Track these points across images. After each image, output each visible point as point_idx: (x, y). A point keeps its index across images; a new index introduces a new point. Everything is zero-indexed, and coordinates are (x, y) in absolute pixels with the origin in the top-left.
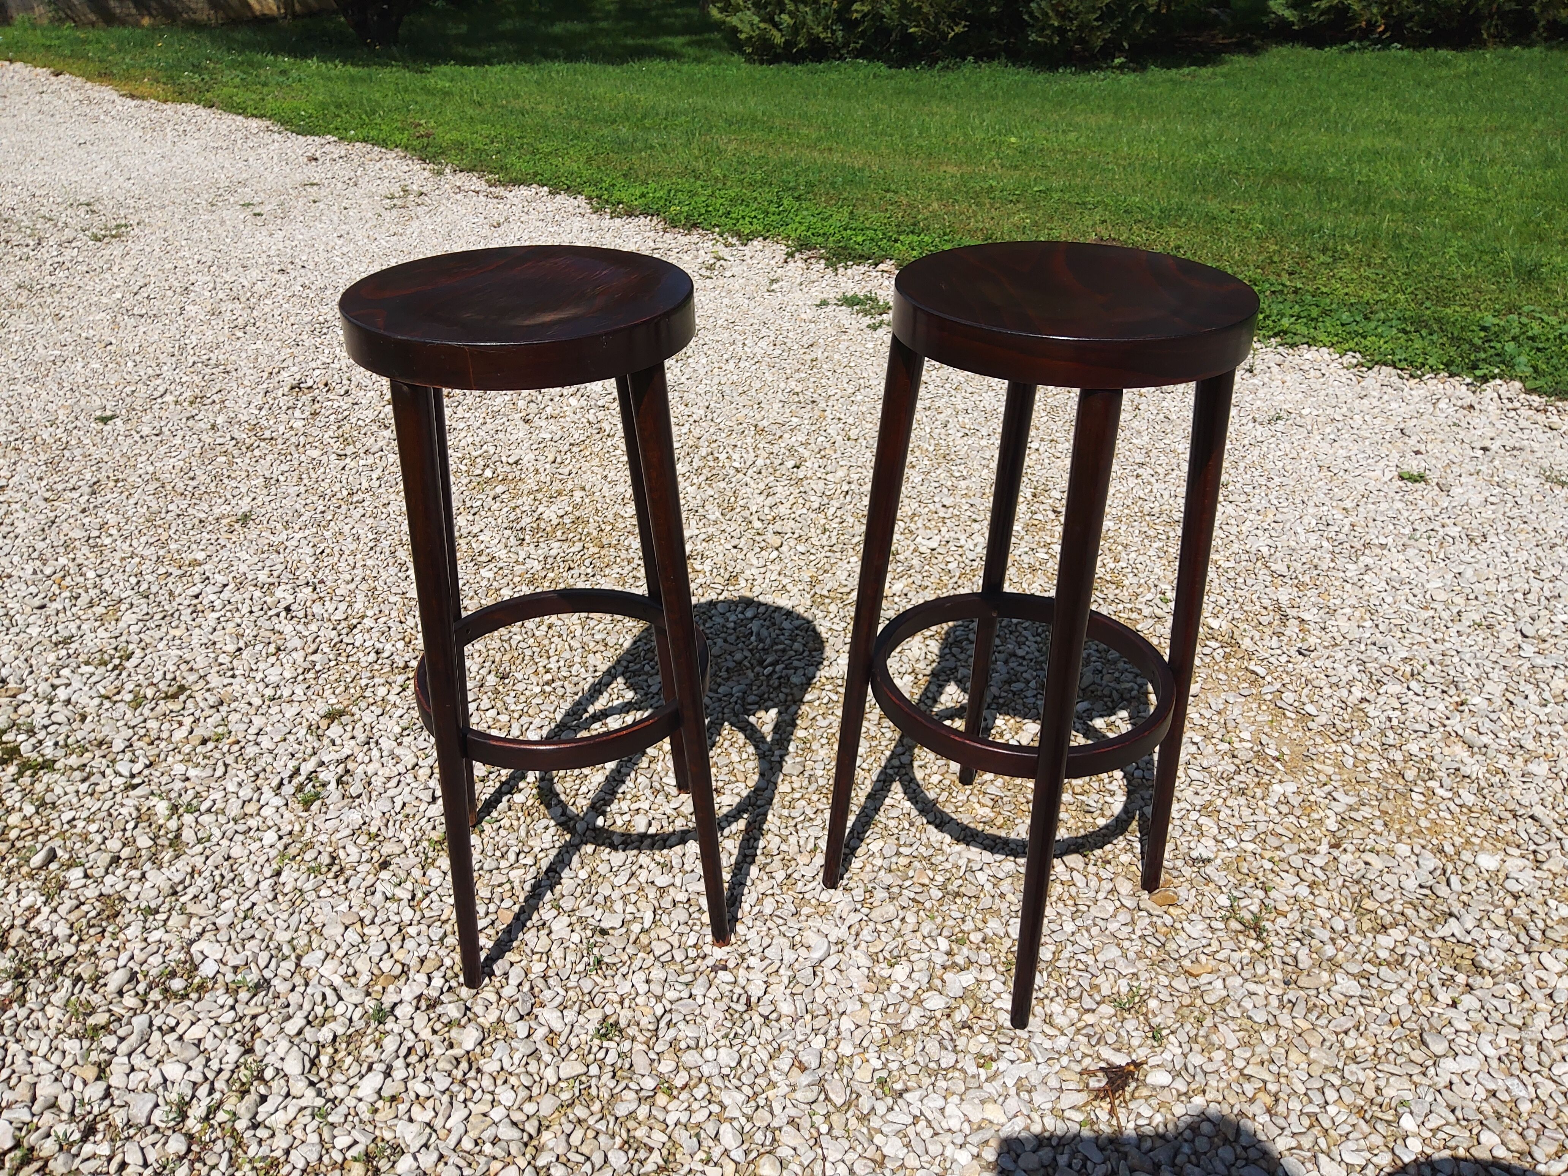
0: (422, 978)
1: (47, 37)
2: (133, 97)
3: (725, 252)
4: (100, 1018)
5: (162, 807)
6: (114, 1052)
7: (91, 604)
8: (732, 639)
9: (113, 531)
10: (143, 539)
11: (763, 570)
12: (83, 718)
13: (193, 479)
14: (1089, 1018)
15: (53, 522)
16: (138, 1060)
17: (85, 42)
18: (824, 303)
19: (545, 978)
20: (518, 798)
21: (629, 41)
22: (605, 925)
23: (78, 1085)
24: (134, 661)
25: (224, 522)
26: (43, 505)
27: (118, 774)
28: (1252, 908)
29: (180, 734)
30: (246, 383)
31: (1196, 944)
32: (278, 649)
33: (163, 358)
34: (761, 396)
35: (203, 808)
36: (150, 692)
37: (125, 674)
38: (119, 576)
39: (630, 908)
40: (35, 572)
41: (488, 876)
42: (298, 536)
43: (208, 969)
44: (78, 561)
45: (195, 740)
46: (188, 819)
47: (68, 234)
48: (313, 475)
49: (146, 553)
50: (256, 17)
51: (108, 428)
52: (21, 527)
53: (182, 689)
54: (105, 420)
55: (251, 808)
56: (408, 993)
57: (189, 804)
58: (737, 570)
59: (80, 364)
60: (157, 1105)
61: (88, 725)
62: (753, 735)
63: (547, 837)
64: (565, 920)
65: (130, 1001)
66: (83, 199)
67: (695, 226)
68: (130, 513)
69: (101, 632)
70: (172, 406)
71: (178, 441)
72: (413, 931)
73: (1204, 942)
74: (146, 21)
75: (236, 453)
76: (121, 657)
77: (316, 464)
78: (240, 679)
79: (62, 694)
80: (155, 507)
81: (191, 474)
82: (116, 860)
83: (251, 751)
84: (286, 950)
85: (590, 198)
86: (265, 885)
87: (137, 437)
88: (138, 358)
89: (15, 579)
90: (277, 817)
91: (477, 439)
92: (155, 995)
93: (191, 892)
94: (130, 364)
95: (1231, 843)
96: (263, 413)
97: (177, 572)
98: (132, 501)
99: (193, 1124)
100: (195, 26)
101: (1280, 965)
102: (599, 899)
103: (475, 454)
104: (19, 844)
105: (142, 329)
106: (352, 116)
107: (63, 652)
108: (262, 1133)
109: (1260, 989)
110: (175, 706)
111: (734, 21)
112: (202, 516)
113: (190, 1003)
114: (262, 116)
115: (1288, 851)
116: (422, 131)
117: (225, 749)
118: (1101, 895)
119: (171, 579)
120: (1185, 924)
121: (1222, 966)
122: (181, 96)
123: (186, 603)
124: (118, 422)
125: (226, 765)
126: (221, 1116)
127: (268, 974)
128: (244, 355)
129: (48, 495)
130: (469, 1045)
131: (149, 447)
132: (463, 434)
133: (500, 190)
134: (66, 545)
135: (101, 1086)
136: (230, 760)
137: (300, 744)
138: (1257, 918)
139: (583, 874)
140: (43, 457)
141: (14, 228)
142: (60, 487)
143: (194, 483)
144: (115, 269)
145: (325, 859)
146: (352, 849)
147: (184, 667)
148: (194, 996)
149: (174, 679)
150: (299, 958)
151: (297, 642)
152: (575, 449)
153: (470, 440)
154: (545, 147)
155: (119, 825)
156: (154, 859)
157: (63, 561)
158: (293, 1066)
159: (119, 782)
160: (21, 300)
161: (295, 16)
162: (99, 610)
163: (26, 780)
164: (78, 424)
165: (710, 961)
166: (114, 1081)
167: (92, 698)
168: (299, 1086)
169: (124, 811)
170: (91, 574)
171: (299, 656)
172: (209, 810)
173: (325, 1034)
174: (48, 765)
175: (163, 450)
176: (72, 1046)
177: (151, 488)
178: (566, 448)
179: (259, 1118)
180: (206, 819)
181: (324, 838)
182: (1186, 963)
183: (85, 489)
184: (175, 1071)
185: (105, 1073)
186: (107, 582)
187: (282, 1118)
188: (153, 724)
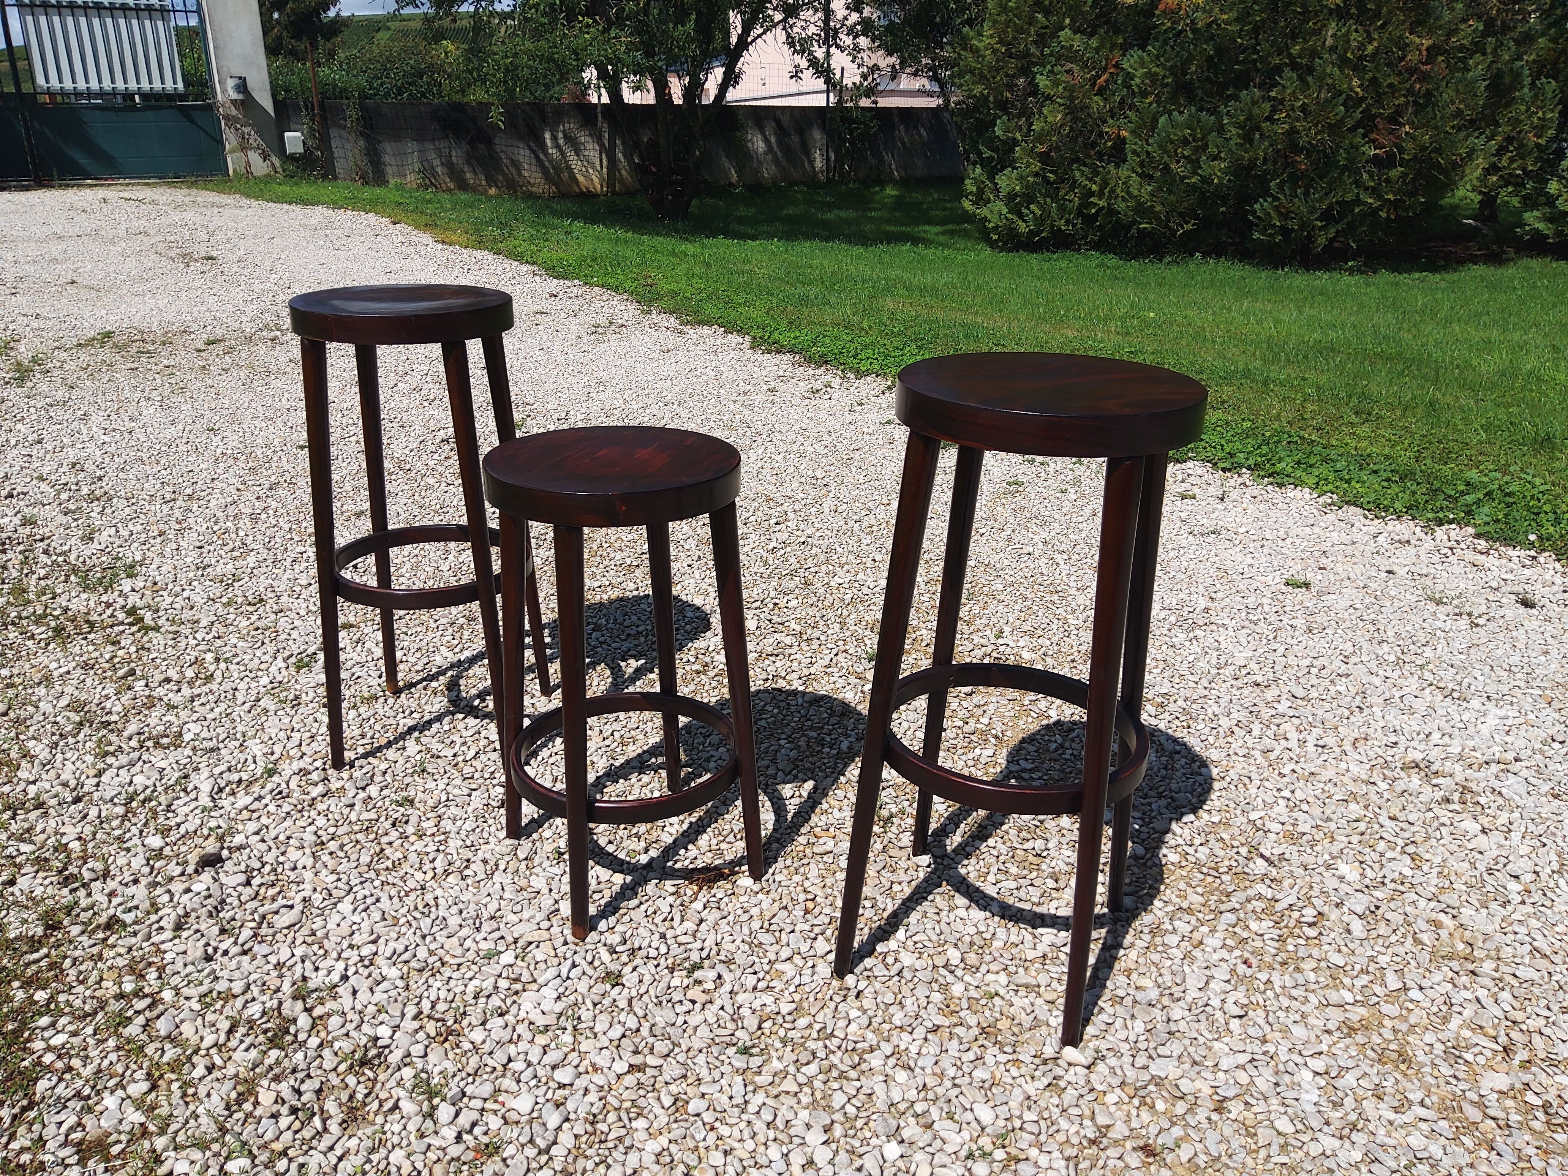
0: (310, 760)
1: (402, 196)
2: (443, 242)
3: (837, 382)
4: (111, 749)
5: (209, 657)
6: (110, 766)
7: (233, 550)
8: (643, 618)
9: (271, 512)
12: (192, 608)
15: (235, 503)
16: (121, 772)
17: (429, 201)
18: (888, 423)
19: (385, 773)
20: (434, 684)
21: (891, 228)
22: (442, 754)
23: (84, 777)
24: (242, 582)
25: (346, 514)
26: (234, 491)
27: (195, 638)
29: (245, 624)
36: (240, 600)
37: (231, 589)
39: (464, 748)
43: (187, 737)
45: (252, 628)
46: (223, 665)
50: (582, 193)
51: (302, 453)
52: (213, 502)
53: (261, 600)
54: (302, 448)
55: (263, 666)
56: (296, 766)
61: (193, 612)
62: (617, 672)
63: (438, 706)
64: (419, 747)
65: (134, 743)
67: (826, 363)
69: (230, 566)
72: (319, 738)
74: (493, 191)
76: (234, 579)
77: (428, 487)
78: (301, 601)
79: (186, 594)
82: (168, 680)
83: (283, 637)
84: (238, 736)
86: (248, 705)
90: (277, 674)
92: (150, 744)
93: (203, 700)
97: (297, 538)
99: (134, 804)
100: (530, 196)
101: (885, 843)
102: (448, 741)
104: (118, 666)
107: (200, 573)
108: (170, 815)
110: (251, 609)
111: (984, 212)
113: (167, 751)
114: (534, 263)
116: (649, 281)
117: (268, 635)
118: (789, 787)
120: (836, 810)
122: (479, 245)
125: (263, 643)
126: (154, 803)
127: (221, 745)
130: (314, 795)
134: (235, 516)
135: (96, 780)
136: (267, 641)
137: (315, 638)
138: (892, 816)
139: (446, 728)
142: (251, 483)
145: (291, 697)
146: (311, 694)
148: (172, 748)
155: (180, 663)
156: (191, 684)
157: (229, 524)
158: (206, 787)
159: (193, 642)
161: (614, 193)
162: (237, 554)
163: (139, 635)
166: (103, 779)
167: (203, 598)
168: (202, 798)
169: (188, 657)
170: (242, 533)
172: (238, 664)
173: (235, 777)
174: (157, 629)
176: (89, 759)
180: (232, 667)
181: (298, 687)
183: (267, 486)
184: (139, 780)
185: (99, 774)
186: (251, 538)
187: (186, 809)
188: (232, 617)
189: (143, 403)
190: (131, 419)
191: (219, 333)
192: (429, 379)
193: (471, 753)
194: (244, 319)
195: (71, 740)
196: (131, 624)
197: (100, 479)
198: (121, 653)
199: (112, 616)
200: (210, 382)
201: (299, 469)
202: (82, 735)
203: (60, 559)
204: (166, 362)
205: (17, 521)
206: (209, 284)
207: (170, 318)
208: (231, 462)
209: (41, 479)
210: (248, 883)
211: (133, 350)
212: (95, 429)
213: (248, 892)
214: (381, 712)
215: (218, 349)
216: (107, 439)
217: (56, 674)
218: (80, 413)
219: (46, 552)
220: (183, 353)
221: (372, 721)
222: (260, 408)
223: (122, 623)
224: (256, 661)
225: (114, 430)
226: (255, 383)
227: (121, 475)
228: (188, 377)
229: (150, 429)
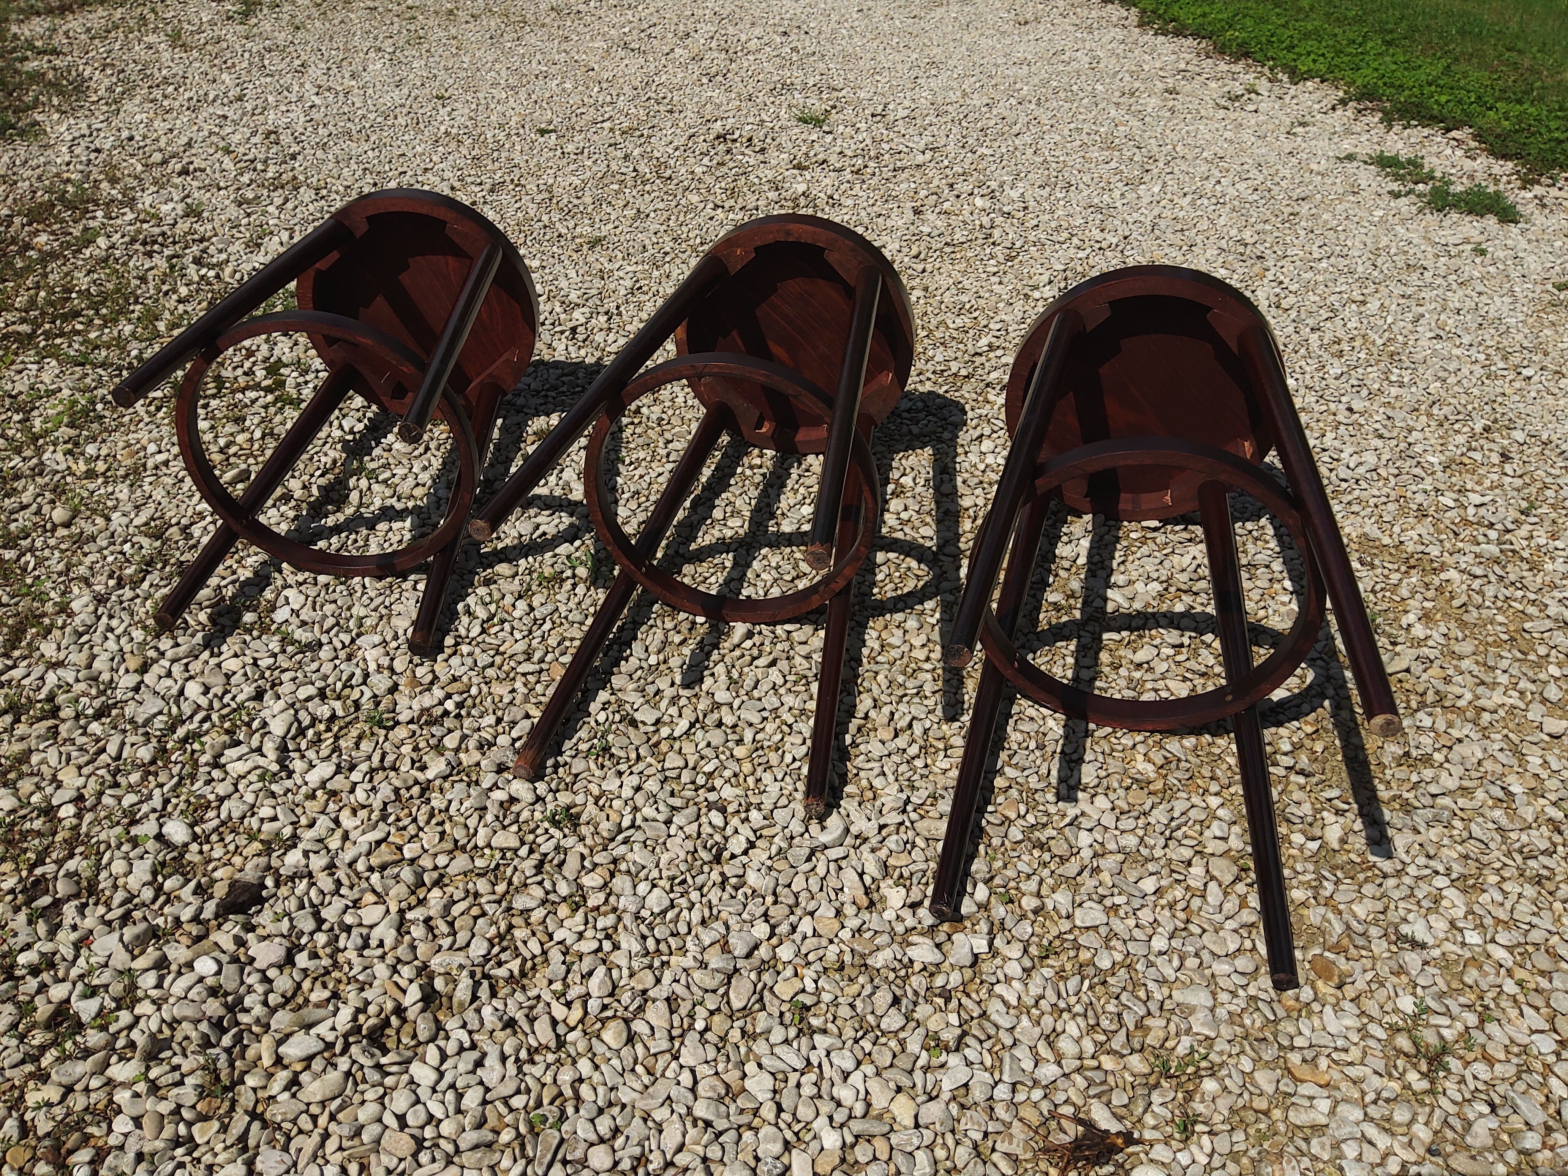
0: (440, 695)
3: (1264, 86)
6: (163, 654)
13: (578, 197)
14: (1108, 1062)
18: (1348, 158)
22: (638, 716)
23: (123, 669)
25: (578, 241)
27: (341, 427)
28: (1446, 1033)
30: (681, 124)
31: (1326, 1040)
33: (627, 89)
35: (381, 478)
39: (673, 711)
41: (567, 626)
42: (629, 269)
43: (281, 615)
48: (681, 219)
51: (542, 140)
54: (543, 132)
56: (417, 704)
57: (374, 470)
59: (556, 82)
60: (160, 713)
64: (605, 695)
67: (1246, 55)
70: (605, 132)
71: (589, 163)
72: (464, 649)
73: (1340, 1043)
75: (630, 183)
80: (532, 213)
81: (580, 194)
82: (286, 498)
84: (352, 624)
85: (1143, 11)
87: (559, 152)
88: (605, 86)
94: (596, 89)
95: (1473, 938)
96: (677, 153)
98: (517, 205)
101: (1436, 1124)
104: (232, 460)
108: (217, 774)
109: (1383, 1141)
112: (564, 231)
113: (248, 638)
115: (1557, 983)
118: (1230, 925)
120: (1328, 1009)
121: (1344, 1086)
124: (554, 136)
125: (427, 449)
127: (325, 639)
128: (696, 100)
129: (457, 184)
131: (563, 162)
135: (136, 678)
136: (433, 445)
138: (1445, 1049)
140: (474, 153)
142: (469, 180)
143: (576, 202)
144: (640, 8)
148: (255, 633)
150: (359, 635)
152: (948, 250)
158: (278, 727)
164: (521, 131)
165: (712, 797)
166: (146, 678)
168: (269, 747)
169: (323, 459)
172: (385, 481)
175: (572, 167)
177: (538, 198)
178: (939, 246)
179: (223, 760)
180: (376, 487)
182: (1295, 1058)
183: (488, 187)
184: (193, 690)
185: (144, 669)
187: (239, 768)
189: (372, 55)
190: (353, 76)
192: (714, 44)
193: (683, 725)
195: (127, 593)
196: (268, 390)
197: (294, 157)
198: (240, 438)
199: (249, 373)
200: (453, 31)
201: (532, 164)
202: (146, 585)
203: (211, 273)
205: (180, 208)
208: (453, 145)
209: (227, 151)
210: (289, 960)
212: (308, 86)
213: (283, 983)
214: (563, 609)
216: (317, 101)
217: (150, 464)
218: (297, 62)
219: (197, 261)
221: (547, 626)
222: (504, 73)
223: (257, 387)
224: (410, 481)
225: (329, 89)
226: (506, 37)
227: (320, 154)
228: (431, 24)
229: (370, 91)
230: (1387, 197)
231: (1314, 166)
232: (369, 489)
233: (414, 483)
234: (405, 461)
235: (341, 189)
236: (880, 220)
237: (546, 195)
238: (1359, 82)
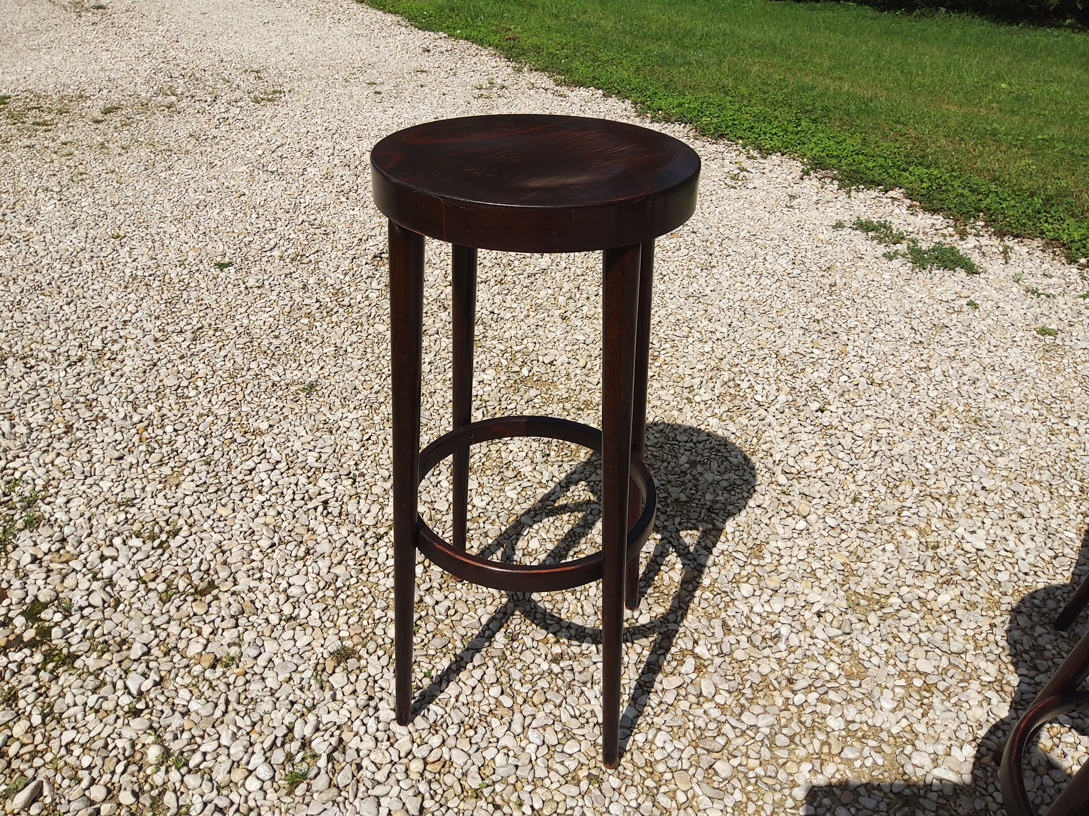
3: (747, 164)
7: (161, 463)
9: (200, 383)
10: (222, 397)
11: (790, 544)
12: (117, 605)
13: (276, 337)
15: (155, 365)
18: (839, 226)
24: (179, 539)
25: (293, 389)
26: (152, 345)
29: (195, 649)
30: (340, 247)
32: (307, 553)
33: (280, 214)
34: (782, 320)
35: (193, 763)
36: (182, 584)
37: (166, 556)
38: (192, 434)
40: (125, 418)
42: (351, 416)
44: (164, 411)
45: (207, 660)
46: (175, 774)
47: (238, 94)
49: (220, 412)
51: (222, 275)
52: (129, 366)
53: (212, 586)
54: (222, 266)
55: (238, 775)
57: (181, 753)
58: (762, 537)
59: (217, 211)
61: (118, 615)
66: (255, 67)
67: (722, 136)
68: (218, 365)
70: (277, 261)
71: (274, 296)
75: (318, 316)
76: (168, 532)
78: (265, 585)
79: (107, 569)
80: (240, 362)
81: (276, 333)
83: (255, 688)
85: (635, 103)
87: (243, 287)
88: (261, 211)
89: (108, 422)
91: (520, 333)
94: (254, 216)
96: (347, 279)
97: (241, 439)
98: (223, 353)
103: (516, 348)
105: (270, 184)
106: (461, 19)
107: (122, 516)
110: (201, 607)
112: (276, 379)
114: (396, 13)
116: (510, 34)
117: (231, 680)
119: (233, 447)
123: (240, 477)
124: (232, 270)
125: (227, 702)
128: (342, 219)
129: (158, 335)
131: (250, 298)
132: (508, 325)
133: (564, 90)
134: (158, 392)
136: (232, 696)
137: (301, 689)
140: (165, 296)
141: (201, 86)
142: (170, 329)
143: (276, 342)
144: (263, 129)
147: (219, 557)
149: (207, 572)
151: (324, 547)
153: (513, 333)
154: (603, 56)
155: (110, 764)
157: (151, 408)
159: (125, 700)
160: (189, 147)
162: (166, 470)
163: (45, 676)
164: (201, 267)
167: (130, 580)
169: (120, 744)
170: (169, 428)
171: (323, 564)
172: (197, 767)
174: (70, 661)
175: (260, 303)
177: (241, 341)
180: (191, 780)
183: (189, 335)
186: (181, 439)
188: (174, 628)
189: (41, 195)
190: (29, 221)
191: (115, 97)
192: (337, 161)
194: (138, 80)
196: (33, 644)
200: (110, 165)
201: (222, 303)
204: (63, 138)
206: (102, 38)
207: (64, 79)
208: (143, 290)
211: (30, 121)
215: (115, 119)
220: (80, 124)
222: (168, 205)
226: (159, 167)
227: (18, 316)
228: (87, 158)
229: (49, 236)
230: (884, 260)
231: (821, 236)
232: (182, 781)
233: (229, 764)
234: (210, 730)
235: (48, 355)
236: (540, 331)
237: (246, 339)
238: (809, 155)
